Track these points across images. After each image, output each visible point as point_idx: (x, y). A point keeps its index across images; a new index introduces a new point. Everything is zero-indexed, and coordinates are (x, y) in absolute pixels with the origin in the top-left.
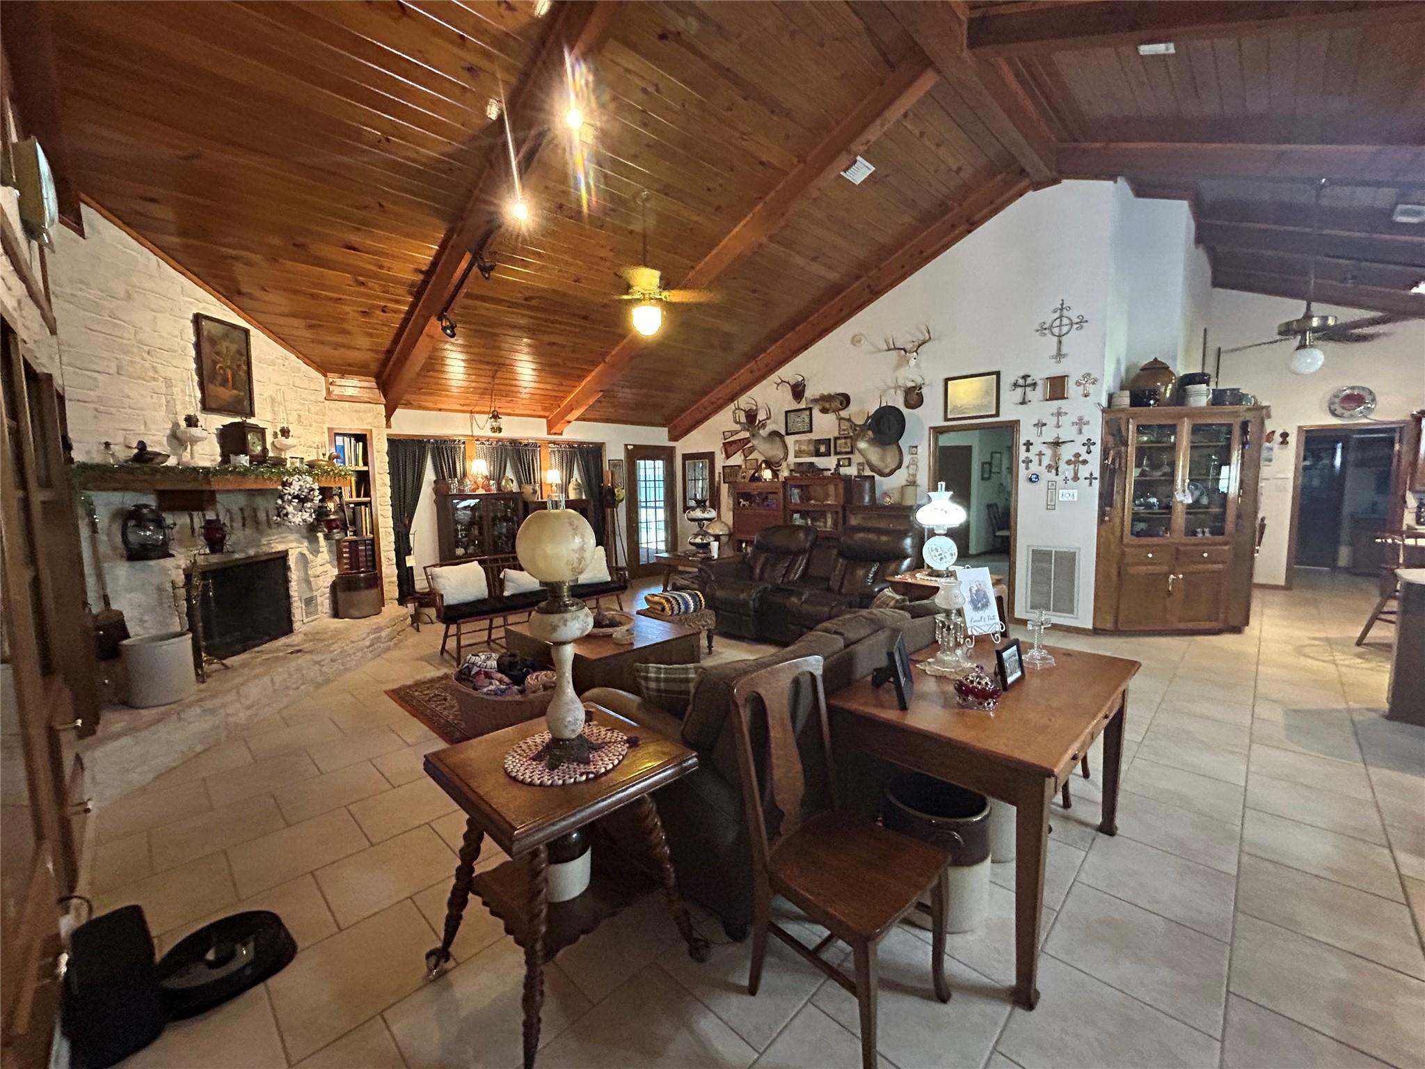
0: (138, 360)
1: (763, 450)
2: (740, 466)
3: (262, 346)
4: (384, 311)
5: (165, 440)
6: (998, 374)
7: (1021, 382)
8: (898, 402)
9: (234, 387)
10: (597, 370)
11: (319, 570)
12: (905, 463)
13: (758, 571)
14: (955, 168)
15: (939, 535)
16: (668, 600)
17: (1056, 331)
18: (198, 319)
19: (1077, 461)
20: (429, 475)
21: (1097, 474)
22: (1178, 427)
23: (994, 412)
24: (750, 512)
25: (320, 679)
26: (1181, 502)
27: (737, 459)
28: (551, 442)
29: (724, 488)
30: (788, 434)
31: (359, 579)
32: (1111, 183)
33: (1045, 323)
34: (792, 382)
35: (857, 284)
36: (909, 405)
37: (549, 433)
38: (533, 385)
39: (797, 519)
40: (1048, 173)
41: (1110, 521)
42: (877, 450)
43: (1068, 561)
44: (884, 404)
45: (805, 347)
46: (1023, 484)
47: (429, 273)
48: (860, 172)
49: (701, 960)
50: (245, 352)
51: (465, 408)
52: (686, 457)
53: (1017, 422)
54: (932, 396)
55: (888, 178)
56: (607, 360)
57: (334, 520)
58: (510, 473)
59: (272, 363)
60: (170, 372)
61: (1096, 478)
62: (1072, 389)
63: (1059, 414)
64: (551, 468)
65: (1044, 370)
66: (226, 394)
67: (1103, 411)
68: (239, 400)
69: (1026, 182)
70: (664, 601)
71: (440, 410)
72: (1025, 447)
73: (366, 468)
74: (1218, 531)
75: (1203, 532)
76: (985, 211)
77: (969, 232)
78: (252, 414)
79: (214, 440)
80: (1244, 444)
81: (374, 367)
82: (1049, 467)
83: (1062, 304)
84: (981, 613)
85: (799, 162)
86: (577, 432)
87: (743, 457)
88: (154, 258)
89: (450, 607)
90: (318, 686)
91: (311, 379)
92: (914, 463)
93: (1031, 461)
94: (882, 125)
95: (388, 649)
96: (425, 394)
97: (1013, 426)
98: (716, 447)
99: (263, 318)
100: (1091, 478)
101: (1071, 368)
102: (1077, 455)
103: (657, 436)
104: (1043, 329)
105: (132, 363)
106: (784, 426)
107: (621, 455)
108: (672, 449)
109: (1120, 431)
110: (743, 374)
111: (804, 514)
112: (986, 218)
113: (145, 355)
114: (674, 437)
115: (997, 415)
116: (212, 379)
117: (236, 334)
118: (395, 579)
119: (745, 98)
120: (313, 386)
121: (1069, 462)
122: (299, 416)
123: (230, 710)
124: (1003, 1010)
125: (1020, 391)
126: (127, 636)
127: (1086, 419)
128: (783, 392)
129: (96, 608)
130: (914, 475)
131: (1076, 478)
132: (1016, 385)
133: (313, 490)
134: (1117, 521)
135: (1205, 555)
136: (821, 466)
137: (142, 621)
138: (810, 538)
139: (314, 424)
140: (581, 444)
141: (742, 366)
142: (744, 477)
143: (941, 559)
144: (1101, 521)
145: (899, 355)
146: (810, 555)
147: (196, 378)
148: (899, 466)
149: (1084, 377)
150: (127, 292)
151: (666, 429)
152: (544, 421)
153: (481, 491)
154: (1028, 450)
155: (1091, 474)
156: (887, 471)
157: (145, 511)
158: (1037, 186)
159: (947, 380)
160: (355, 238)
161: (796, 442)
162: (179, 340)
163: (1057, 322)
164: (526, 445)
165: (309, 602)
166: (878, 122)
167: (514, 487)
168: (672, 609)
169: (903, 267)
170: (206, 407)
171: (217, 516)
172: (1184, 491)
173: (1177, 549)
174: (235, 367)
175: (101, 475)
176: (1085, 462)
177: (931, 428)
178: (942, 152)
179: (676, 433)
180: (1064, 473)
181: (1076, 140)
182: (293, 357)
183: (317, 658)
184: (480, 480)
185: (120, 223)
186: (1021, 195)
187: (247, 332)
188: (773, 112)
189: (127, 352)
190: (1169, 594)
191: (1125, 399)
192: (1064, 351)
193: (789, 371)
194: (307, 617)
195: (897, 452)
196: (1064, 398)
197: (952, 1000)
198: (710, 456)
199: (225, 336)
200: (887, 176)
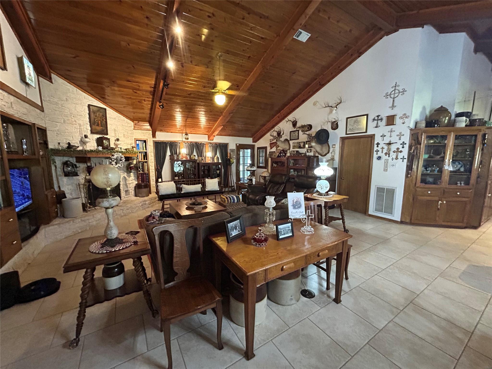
0: (70, 118)
1: (282, 146)
2: (275, 152)
3: (111, 114)
4: (145, 101)
5: (78, 142)
6: (367, 115)
7: (376, 118)
8: (328, 127)
9: (101, 126)
10: (221, 118)
11: (131, 182)
12: (331, 152)
13: (268, 189)
14: (348, 30)
15: (323, 179)
16: (227, 198)
17: (392, 96)
18: (89, 106)
19: (398, 151)
20: (168, 153)
21: (406, 157)
22: (448, 137)
23: (365, 131)
24: (276, 169)
25: (122, 214)
26: (447, 169)
27: (274, 149)
28: (209, 143)
29: (270, 159)
30: (290, 140)
31: (142, 185)
32: (421, 28)
33: (388, 93)
34: (292, 120)
35: (315, 82)
36: (333, 129)
37: (208, 140)
38: (205, 124)
39: (292, 172)
40: (392, 27)
41: (411, 176)
42: (320, 146)
43: (391, 192)
44: (322, 128)
45: (297, 107)
46: (375, 160)
47: (155, 88)
48: (304, 37)
49: (154, 317)
50: (105, 116)
51: (180, 132)
52: (258, 148)
53: (374, 135)
54: (342, 125)
55: (318, 38)
56: (223, 114)
57: (132, 167)
58: (195, 153)
59: (115, 119)
60: (81, 122)
61: (405, 159)
62: (398, 121)
63: (391, 131)
64: (209, 151)
65: (386, 113)
66: (99, 128)
67: (411, 130)
68: (103, 130)
69: (382, 33)
70: (225, 198)
71: (172, 132)
72: (376, 145)
73: (146, 151)
74: (467, 183)
75: (461, 184)
76: (365, 47)
77: (359, 56)
78: (107, 134)
79: (95, 142)
80: (484, 144)
81: (148, 119)
82: (386, 154)
83: (396, 84)
84: (297, 210)
85: (277, 36)
86: (218, 139)
87: (276, 149)
88: (75, 88)
89: (162, 196)
90: (122, 216)
91: (128, 123)
92: (334, 151)
93: (379, 151)
94: (306, 17)
95: (149, 207)
96: (165, 127)
97: (372, 137)
98: (268, 145)
99: (112, 105)
100: (403, 158)
101: (398, 112)
102: (398, 149)
103: (249, 141)
104: (387, 96)
105: (68, 120)
106: (289, 136)
107: (234, 148)
108: (254, 146)
109: (418, 138)
110: (276, 118)
111: (295, 170)
112: (366, 50)
113: (72, 117)
114: (255, 141)
115: (366, 132)
116: (94, 124)
117: (102, 110)
118: (155, 186)
119: (249, 14)
120: (129, 125)
121: (394, 152)
122: (124, 135)
123: (90, 221)
124: (238, 357)
125: (376, 122)
126: (66, 198)
127: (403, 133)
128: (289, 124)
129: (57, 189)
130: (333, 156)
131: (397, 158)
132: (374, 120)
133: (122, 157)
134: (414, 177)
135: (458, 193)
136: (301, 152)
137: (71, 194)
138: (286, 179)
139: (129, 137)
140: (220, 144)
141: (275, 115)
142: (275, 156)
143: (322, 189)
144: (407, 176)
145: (330, 109)
146: (285, 185)
147: (89, 124)
148: (328, 152)
149: (403, 115)
150: (66, 98)
151: (252, 138)
152: (207, 135)
153: (184, 159)
154: (378, 146)
155: (403, 157)
156: (324, 154)
157: (69, 162)
158: (388, 34)
159: (347, 118)
160: (129, 78)
161: (293, 143)
162: (83, 112)
163: (393, 92)
164: (200, 144)
165: (126, 191)
166: (303, 16)
167: (196, 158)
168: (228, 201)
169: (332, 74)
170: (92, 132)
171: (91, 164)
172: (449, 165)
173: (444, 190)
174: (101, 120)
175: (57, 152)
176: (401, 152)
177: (341, 137)
178: (340, 24)
179: (255, 140)
180: (392, 156)
181: (405, 11)
182: (122, 116)
183: (122, 208)
184: (184, 155)
185: (63, 78)
186: (381, 39)
187: (105, 109)
188: (261, 17)
189: (67, 117)
190: (438, 209)
191: (423, 125)
192: (395, 105)
193: (291, 117)
194: (126, 196)
195: (328, 147)
196: (393, 125)
197: (223, 350)
198: (266, 148)
199: (98, 111)
200: (317, 37)
